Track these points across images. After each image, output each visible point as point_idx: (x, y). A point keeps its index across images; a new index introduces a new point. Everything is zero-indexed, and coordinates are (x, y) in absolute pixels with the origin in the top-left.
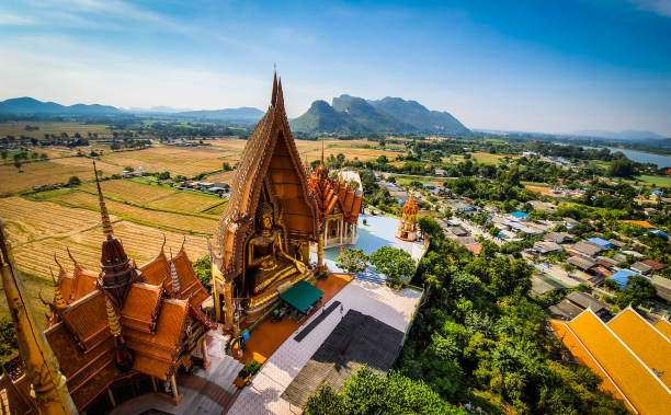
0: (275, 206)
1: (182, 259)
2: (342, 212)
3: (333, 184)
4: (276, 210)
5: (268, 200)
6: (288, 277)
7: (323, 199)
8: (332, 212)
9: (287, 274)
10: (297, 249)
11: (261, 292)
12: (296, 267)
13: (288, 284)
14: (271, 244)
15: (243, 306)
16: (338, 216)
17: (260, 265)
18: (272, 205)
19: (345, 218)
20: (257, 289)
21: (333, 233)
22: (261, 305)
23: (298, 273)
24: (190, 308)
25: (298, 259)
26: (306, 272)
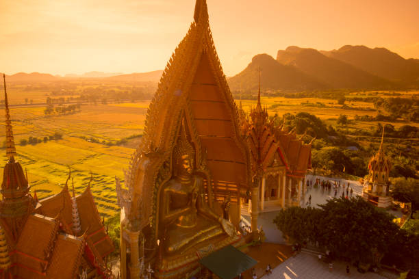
0: (198, 147)
1: (87, 200)
2: (284, 164)
3: (273, 131)
4: (199, 152)
5: (189, 138)
6: (210, 239)
7: (259, 149)
8: (272, 165)
9: (210, 236)
10: (224, 206)
11: (175, 252)
12: (221, 227)
13: (211, 248)
14: (190, 195)
15: (153, 268)
16: (279, 171)
17: (177, 221)
18: (193, 145)
19: (288, 173)
20: (171, 249)
21: (272, 193)
22: (175, 269)
23: (225, 235)
24: (86, 247)
25: (226, 217)
26: (234, 233)
